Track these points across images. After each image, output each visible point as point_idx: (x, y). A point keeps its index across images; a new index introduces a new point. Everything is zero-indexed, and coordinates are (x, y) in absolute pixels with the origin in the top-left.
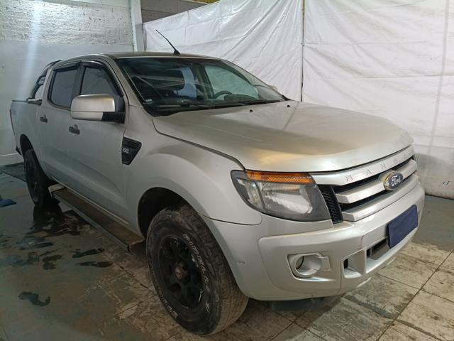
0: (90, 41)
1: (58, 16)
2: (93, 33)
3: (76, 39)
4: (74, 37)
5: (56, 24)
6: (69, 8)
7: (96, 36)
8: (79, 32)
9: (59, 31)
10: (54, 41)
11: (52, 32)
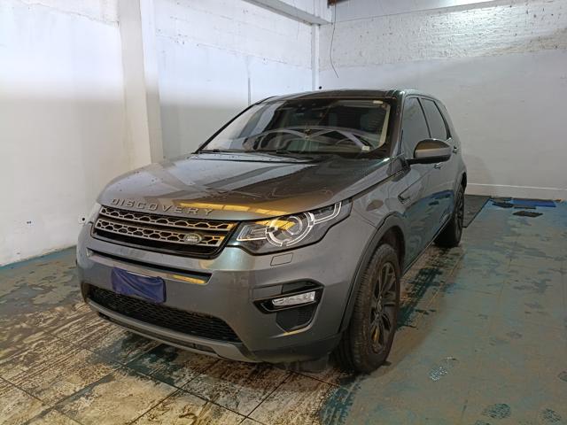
0: (528, 47)
1: (489, 22)
2: (535, 36)
3: (508, 49)
4: (504, 46)
5: (484, 33)
6: (507, 9)
7: (539, 39)
8: (512, 39)
9: (488, 41)
10: (477, 54)
11: (476, 43)
